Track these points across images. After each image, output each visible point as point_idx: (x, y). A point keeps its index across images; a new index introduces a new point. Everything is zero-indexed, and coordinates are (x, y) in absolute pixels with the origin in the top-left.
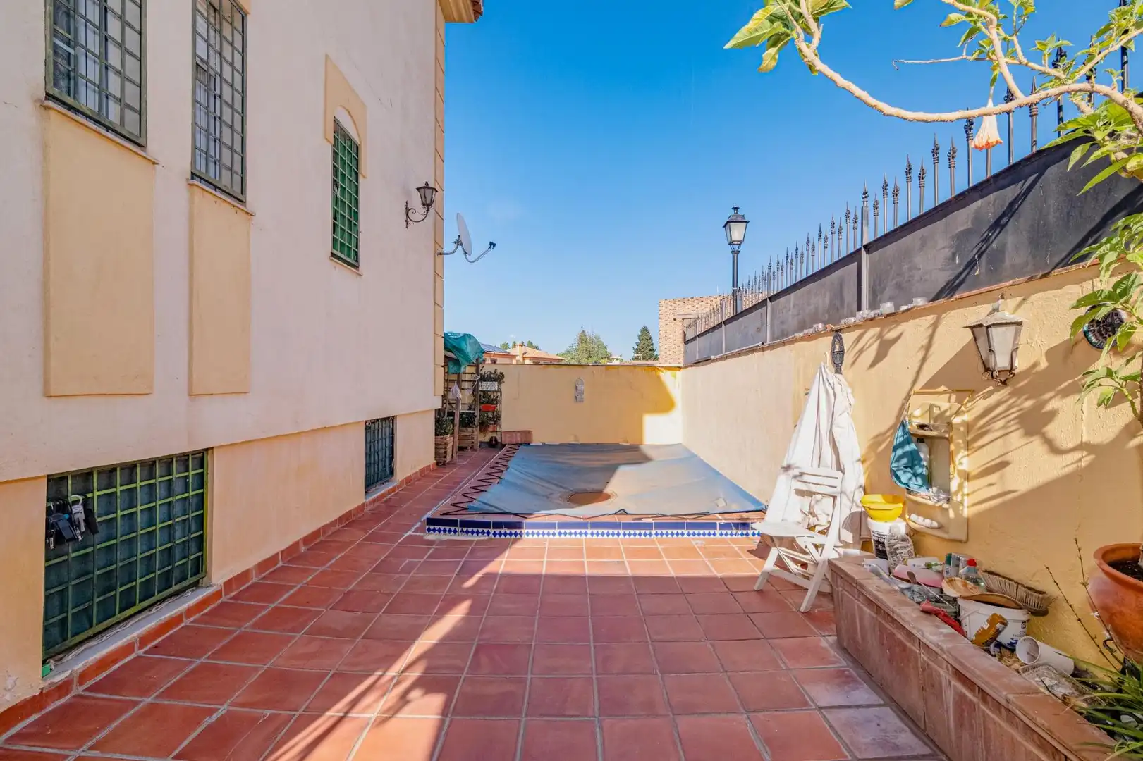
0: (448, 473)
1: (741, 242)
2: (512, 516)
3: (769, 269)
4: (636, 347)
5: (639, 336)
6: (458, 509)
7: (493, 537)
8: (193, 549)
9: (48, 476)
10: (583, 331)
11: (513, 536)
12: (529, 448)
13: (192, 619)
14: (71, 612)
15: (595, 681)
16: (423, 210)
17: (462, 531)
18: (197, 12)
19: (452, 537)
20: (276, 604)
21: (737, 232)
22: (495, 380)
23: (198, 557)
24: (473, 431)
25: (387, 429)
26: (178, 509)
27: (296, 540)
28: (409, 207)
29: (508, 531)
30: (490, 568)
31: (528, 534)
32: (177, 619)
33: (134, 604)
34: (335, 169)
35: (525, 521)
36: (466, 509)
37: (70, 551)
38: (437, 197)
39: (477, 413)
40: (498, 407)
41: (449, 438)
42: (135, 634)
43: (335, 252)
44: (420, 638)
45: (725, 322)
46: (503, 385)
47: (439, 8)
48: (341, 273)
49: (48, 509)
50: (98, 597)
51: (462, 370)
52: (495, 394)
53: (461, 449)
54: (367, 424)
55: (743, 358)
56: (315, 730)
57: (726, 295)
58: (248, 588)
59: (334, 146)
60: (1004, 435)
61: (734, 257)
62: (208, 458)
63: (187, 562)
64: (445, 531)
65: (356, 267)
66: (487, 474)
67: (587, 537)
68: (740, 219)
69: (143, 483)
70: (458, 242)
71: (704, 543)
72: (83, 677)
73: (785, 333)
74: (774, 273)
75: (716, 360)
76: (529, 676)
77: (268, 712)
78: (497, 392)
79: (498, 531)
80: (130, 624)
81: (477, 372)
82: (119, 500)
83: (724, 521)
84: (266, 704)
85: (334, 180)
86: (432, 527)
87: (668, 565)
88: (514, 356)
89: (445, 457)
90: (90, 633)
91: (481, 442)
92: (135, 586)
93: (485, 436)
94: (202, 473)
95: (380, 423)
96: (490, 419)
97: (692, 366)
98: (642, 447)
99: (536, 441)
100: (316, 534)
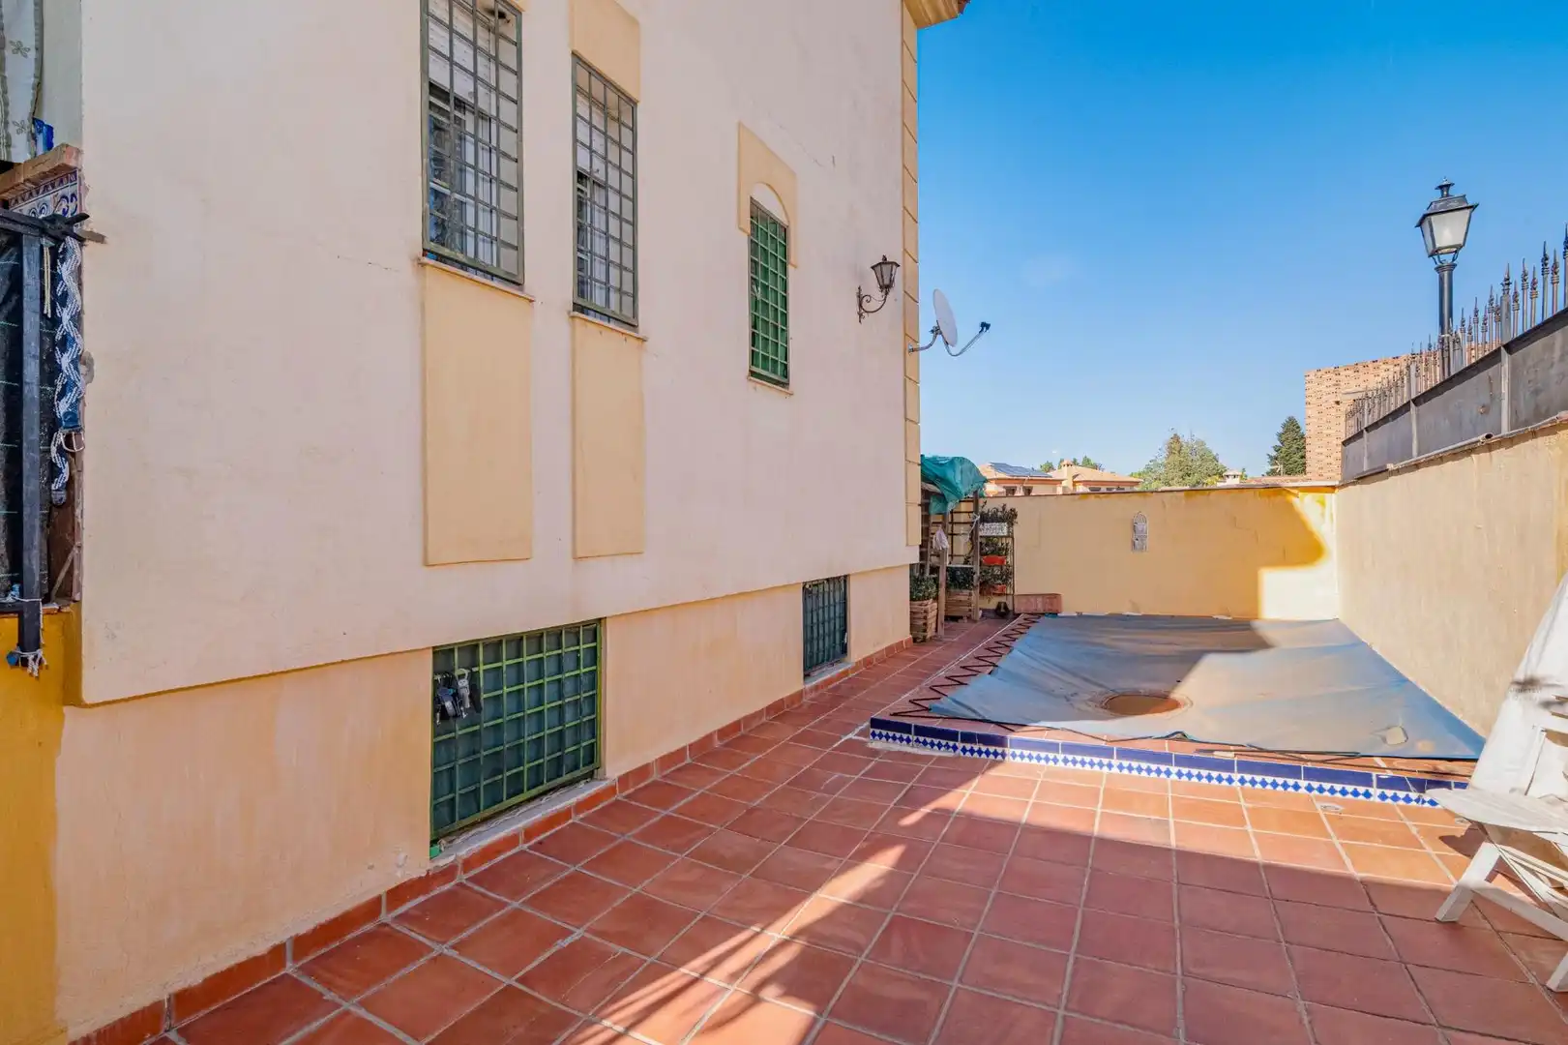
0: (931, 652)
1: (1459, 247)
2: (992, 725)
3: (1506, 291)
4: (1274, 454)
5: (1280, 435)
6: (918, 708)
7: (962, 754)
8: (588, 735)
9: (434, 648)
10: (1175, 435)
11: (992, 757)
12: (1054, 620)
13: (581, 816)
14: (458, 792)
15: (1060, 1021)
16: (878, 294)
17: (917, 741)
18: (579, 119)
19: (905, 748)
20: (669, 812)
21: (1448, 231)
22: (1003, 521)
23: (592, 744)
24: (970, 595)
25: (837, 594)
26: (568, 687)
27: (708, 732)
28: (863, 293)
29: (984, 749)
30: (945, 802)
31: (1014, 755)
32: (565, 814)
33: (522, 791)
34: (754, 264)
35: (1011, 736)
36: (927, 709)
37: (457, 728)
38: (898, 274)
39: (977, 569)
40: (1009, 560)
41: (931, 605)
42: (520, 825)
43: (754, 369)
44: (818, 892)
45: (1417, 401)
46: (1015, 527)
47: (905, 9)
48: (766, 395)
49: (435, 682)
50: (485, 779)
51: (949, 509)
52: (1004, 541)
53: (949, 618)
54: (807, 586)
55: (1449, 465)
56: (663, 986)
57: (1417, 351)
58: (646, 787)
59: (752, 234)
61: (1441, 279)
62: (600, 630)
63: (578, 750)
64: (894, 738)
65: (785, 385)
66: (978, 658)
67: (1112, 771)
68: (1454, 205)
69: (511, 662)
70: (936, 331)
71: (1341, 808)
72: (468, 864)
73: (1543, 410)
74: (1516, 294)
75: (1398, 472)
76: (955, 984)
77: (621, 950)
78: (1006, 537)
79: (968, 746)
80: (521, 811)
81: (976, 510)
82: (505, 675)
83: (1390, 773)
84: (621, 938)
85: (752, 278)
86: (877, 731)
87: (1254, 842)
88: (1060, 481)
89: (925, 631)
90: (478, 817)
91: (984, 610)
92: (522, 772)
93: (989, 601)
94: (595, 648)
95: (827, 585)
96: (996, 577)
97: (1354, 484)
98: (1256, 624)
99: (1068, 609)
100: (735, 726)
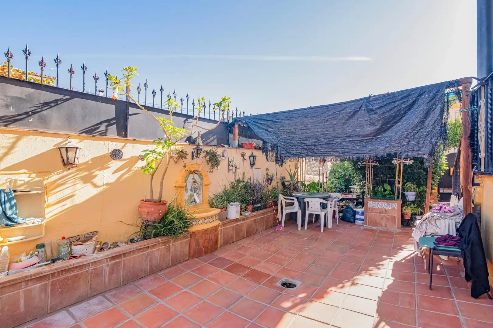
60: (74, 185)
